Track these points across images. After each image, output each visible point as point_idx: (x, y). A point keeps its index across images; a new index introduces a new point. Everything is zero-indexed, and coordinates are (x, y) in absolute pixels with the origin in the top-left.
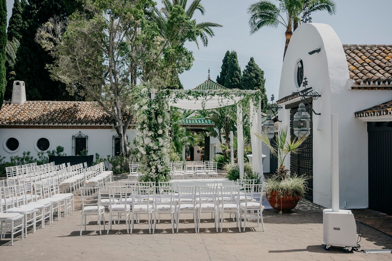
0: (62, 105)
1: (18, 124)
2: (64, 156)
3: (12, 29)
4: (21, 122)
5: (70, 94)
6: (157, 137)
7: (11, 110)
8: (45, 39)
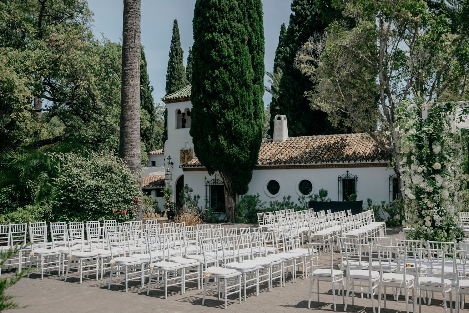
0: (328, 140)
1: (278, 165)
2: (329, 201)
3: (279, 60)
4: (281, 162)
5: (333, 125)
6: (432, 174)
7: (272, 149)
8: (305, 63)
